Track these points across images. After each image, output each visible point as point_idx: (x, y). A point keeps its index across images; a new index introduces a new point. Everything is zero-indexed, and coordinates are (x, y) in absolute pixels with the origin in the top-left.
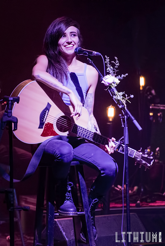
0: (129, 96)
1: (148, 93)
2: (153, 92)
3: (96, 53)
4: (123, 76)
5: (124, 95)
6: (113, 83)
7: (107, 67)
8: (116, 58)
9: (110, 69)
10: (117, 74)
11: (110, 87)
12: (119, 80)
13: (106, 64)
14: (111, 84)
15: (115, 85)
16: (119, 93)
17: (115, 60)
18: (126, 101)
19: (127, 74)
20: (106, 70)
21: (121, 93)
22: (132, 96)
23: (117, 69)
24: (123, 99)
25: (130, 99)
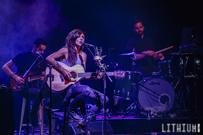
0: (106, 66)
1: (115, 65)
2: (117, 64)
3: (91, 45)
4: (104, 56)
5: (104, 65)
6: (99, 59)
7: (96, 52)
8: (101, 48)
9: (98, 53)
10: (101, 56)
11: (98, 62)
12: (102, 58)
13: (96, 50)
14: (98, 60)
15: (100, 61)
16: (102, 65)
17: (100, 49)
18: (105, 68)
19: (106, 56)
20: (96, 53)
21: (103, 65)
22: (108, 66)
23: (101, 53)
24: (104, 67)
25: (107, 67)
